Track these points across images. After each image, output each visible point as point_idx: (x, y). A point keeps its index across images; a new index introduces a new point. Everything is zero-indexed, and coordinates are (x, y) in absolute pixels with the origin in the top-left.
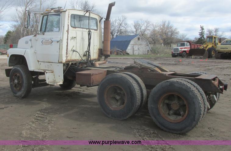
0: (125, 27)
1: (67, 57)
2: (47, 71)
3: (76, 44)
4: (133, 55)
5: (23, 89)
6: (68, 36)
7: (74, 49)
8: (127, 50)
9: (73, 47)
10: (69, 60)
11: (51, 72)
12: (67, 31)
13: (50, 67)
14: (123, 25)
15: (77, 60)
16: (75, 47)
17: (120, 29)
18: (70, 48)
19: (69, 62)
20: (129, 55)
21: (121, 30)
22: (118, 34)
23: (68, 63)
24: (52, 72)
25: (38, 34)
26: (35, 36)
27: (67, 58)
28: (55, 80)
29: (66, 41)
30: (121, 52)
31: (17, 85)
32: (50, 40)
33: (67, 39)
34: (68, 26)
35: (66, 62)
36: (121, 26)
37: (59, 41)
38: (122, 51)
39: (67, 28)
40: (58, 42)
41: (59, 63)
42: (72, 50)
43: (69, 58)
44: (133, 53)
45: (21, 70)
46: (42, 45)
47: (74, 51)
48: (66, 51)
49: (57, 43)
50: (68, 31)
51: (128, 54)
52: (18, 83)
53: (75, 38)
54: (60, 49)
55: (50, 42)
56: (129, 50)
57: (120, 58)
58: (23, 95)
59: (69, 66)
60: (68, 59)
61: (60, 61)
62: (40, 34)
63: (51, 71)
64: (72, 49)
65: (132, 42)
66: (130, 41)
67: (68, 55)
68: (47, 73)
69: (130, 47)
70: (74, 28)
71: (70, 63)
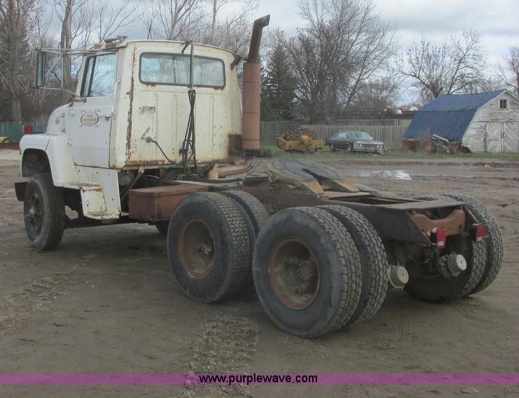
0: (476, 66)
1: (129, 154)
2: (84, 188)
3: (155, 124)
4: (486, 154)
5: (43, 230)
6: (131, 105)
7: (150, 134)
8: (464, 139)
9: (148, 130)
10: (136, 162)
11: (96, 190)
12: (127, 93)
13: (96, 178)
14: (470, 61)
15: (160, 163)
16: (155, 130)
17: (458, 74)
18: (137, 133)
19: (139, 166)
20: (468, 154)
21: (462, 76)
22: (453, 90)
23: (135, 168)
24: (100, 190)
25: (76, 101)
26: (71, 106)
27: (129, 158)
28: (106, 210)
29: (127, 116)
30: (445, 143)
31: (35, 221)
32: (95, 116)
33: (130, 113)
34: (133, 80)
35: (126, 166)
36: (462, 65)
37: (109, 117)
38: (450, 140)
39: (130, 86)
40: (107, 118)
41: (110, 168)
42: (142, 138)
43: (135, 157)
44: (485, 146)
45: (40, 185)
46: (81, 126)
47: (149, 140)
48: (126, 141)
49: (105, 121)
50: (131, 94)
51: (466, 150)
52: (36, 215)
53: (151, 108)
54: (111, 135)
55: (95, 120)
56: (471, 137)
57: (431, 164)
58: (44, 243)
59: (139, 175)
60: (132, 159)
61: (111, 165)
62: (80, 101)
63: (95, 188)
64: (144, 135)
65: (481, 114)
66: (474, 111)
67: (131, 150)
68: (84, 191)
69: (475, 129)
70: (150, 86)
71: (142, 170)
